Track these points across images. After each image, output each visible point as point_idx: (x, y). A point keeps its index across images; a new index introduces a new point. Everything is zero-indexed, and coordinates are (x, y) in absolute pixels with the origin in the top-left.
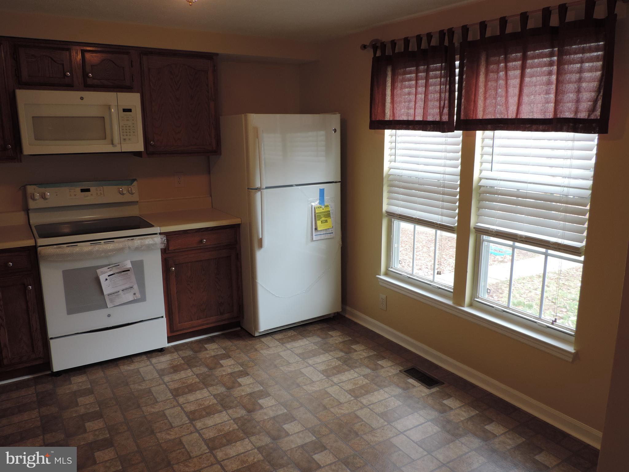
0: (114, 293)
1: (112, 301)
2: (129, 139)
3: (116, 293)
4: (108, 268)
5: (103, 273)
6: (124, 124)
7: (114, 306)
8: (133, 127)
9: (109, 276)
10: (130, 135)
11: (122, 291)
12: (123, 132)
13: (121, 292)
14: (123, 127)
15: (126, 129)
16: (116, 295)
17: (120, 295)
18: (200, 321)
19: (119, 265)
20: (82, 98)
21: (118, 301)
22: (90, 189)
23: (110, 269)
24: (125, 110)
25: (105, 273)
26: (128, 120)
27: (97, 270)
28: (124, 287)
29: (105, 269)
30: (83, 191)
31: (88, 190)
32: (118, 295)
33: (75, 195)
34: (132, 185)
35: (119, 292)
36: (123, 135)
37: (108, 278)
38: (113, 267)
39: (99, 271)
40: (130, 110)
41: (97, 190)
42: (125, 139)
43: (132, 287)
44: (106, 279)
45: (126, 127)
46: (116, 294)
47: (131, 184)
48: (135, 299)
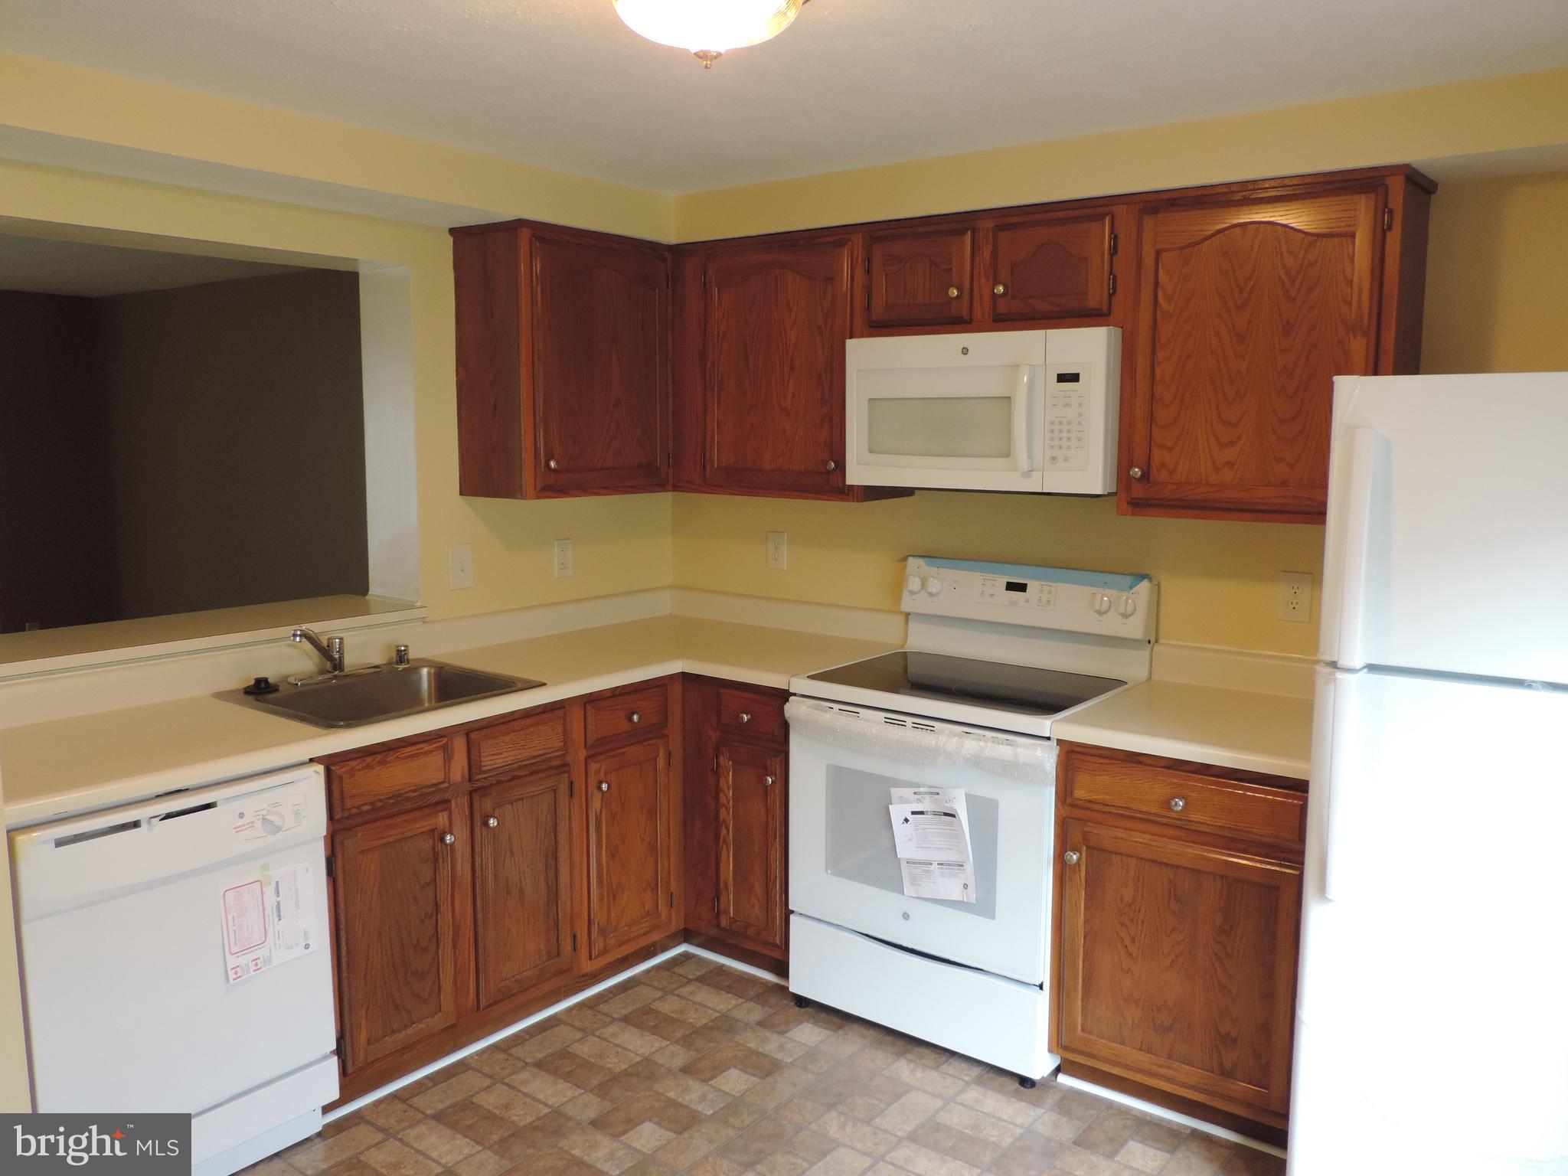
0: (919, 863)
1: (914, 882)
2: (1066, 459)
3: (925, 864)
4: (915, 793)
5: (904, 801)
6: (1057, 417)
7: (918, 898)
8: (1080, 423)
9: (913, 813)
10: (1069, 447)
11: (939, 864)
12: (1052, 439)
13: (935, 866)
14: (1052, 423)
15: (1061, 431)
16: (925, 870)
17: (933, 875)
18: (1144, 1059)
19: (938, 794)
20: (965, 351)
21: (927, 889)
22: (1026, 585)
23: (919, 797)
24: (1062, 378)
25: (906, 801)
26: (1066, 405)
27: (891, 789)
28: (944, 857)
29: (906, 792)
30: (1011, 587)
31: (1021, 588)
32: (927, 871)
33: (992, 595)
34: (1131, 592)
35: (931, 864)
36: (1052, 447)
37: (910, 817)
38: (926, 793)
39: (895, 792)
40: (1074, 378)
41: (1042, 591)
42: (1054, 458)
43: (963, 866)
44: (906, 820)
45: (1061, 423)
46: (924, 867)
47: (1131, 588)
48: (965, 900)
